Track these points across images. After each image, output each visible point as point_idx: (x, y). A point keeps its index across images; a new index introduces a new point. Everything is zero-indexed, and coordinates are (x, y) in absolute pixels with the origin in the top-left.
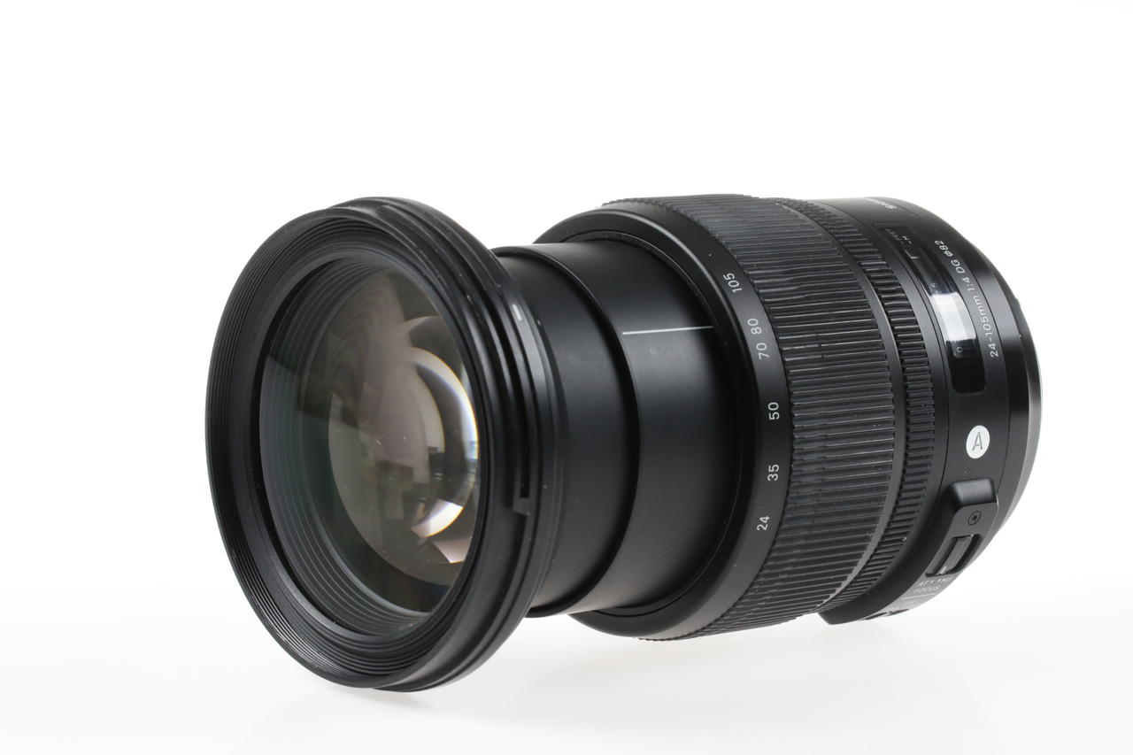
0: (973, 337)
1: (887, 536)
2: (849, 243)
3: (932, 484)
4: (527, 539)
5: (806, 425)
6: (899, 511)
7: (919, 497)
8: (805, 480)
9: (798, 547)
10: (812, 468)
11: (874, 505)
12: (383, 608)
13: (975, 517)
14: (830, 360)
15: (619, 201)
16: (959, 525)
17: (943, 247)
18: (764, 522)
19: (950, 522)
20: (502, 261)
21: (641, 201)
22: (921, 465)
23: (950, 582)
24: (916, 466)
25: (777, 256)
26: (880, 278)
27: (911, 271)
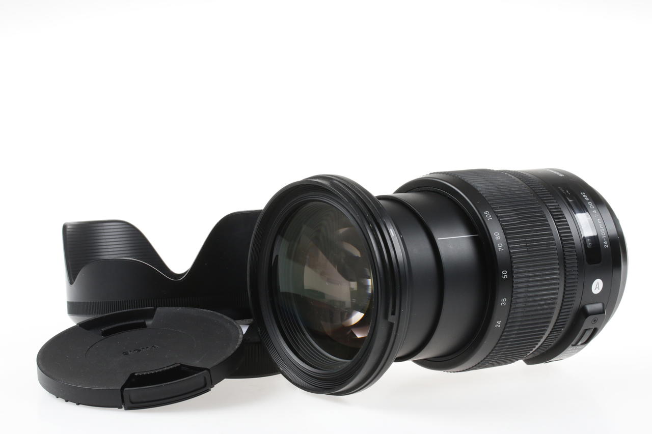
0: (596, 234)
1: (554, 329)
2: (539, 192)
3: (576, 305)
4: (394, 333)
5: (519, 281)
6: (560, 318)
7: (569, 311)
8: (518, 305)
9: (513, 334)
10: (521, 300)
11: (549, 316)
12: (329, 358)
13: (595, 320)
14: (531, 251)
15: (434, 173)
16: (588, 323)
17: (584, 196)
18: (499, 324)
19: (584, 322)
20: (381, 202)
21: (444, 173)
22: (571, 297)
23: (583, 348)
24: (569, 298)
25: (508, 202)
26: (554, 212)
27: (567, 206)
